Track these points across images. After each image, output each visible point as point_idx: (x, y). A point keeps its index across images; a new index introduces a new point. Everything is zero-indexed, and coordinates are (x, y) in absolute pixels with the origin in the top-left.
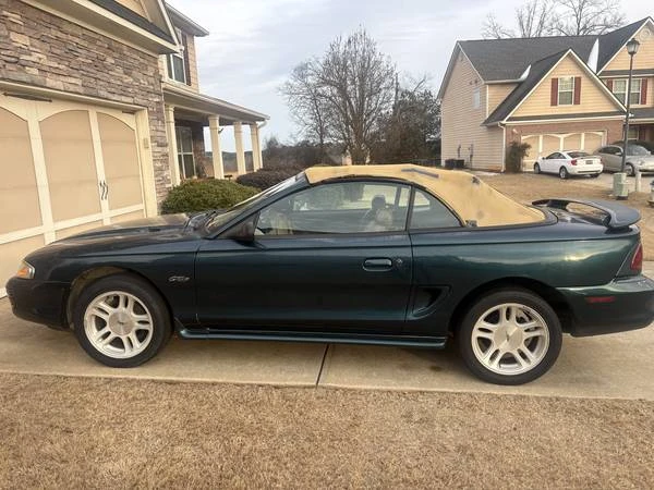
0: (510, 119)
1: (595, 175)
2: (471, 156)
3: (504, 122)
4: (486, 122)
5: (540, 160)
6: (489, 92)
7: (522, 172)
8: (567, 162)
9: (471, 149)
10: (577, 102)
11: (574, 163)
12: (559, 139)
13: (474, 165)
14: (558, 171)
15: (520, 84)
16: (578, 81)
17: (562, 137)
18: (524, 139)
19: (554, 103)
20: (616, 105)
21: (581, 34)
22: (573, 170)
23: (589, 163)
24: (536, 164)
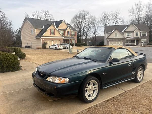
0: (43, 37)
1: (61, 49)
2: (32, 45)
3: (41, 37)
4: (36, 37)
5: (50, 46)
6: (36, 30)
7: (46, 49)
8: (57, 46)
9: (32, 43)
10: (55, 34)
11: (58, 47)
12: (52, 42)
13: (33, 47)
14: (55, 48)
15: (42, 29)
16: (54, 30)
17: (53, 41)
18: (46, 41)
19: (51, 34)
20: (61, 35)
21: (47, 20)
22: (58, 48)
23: (61, 47)
24: (49, 47)
